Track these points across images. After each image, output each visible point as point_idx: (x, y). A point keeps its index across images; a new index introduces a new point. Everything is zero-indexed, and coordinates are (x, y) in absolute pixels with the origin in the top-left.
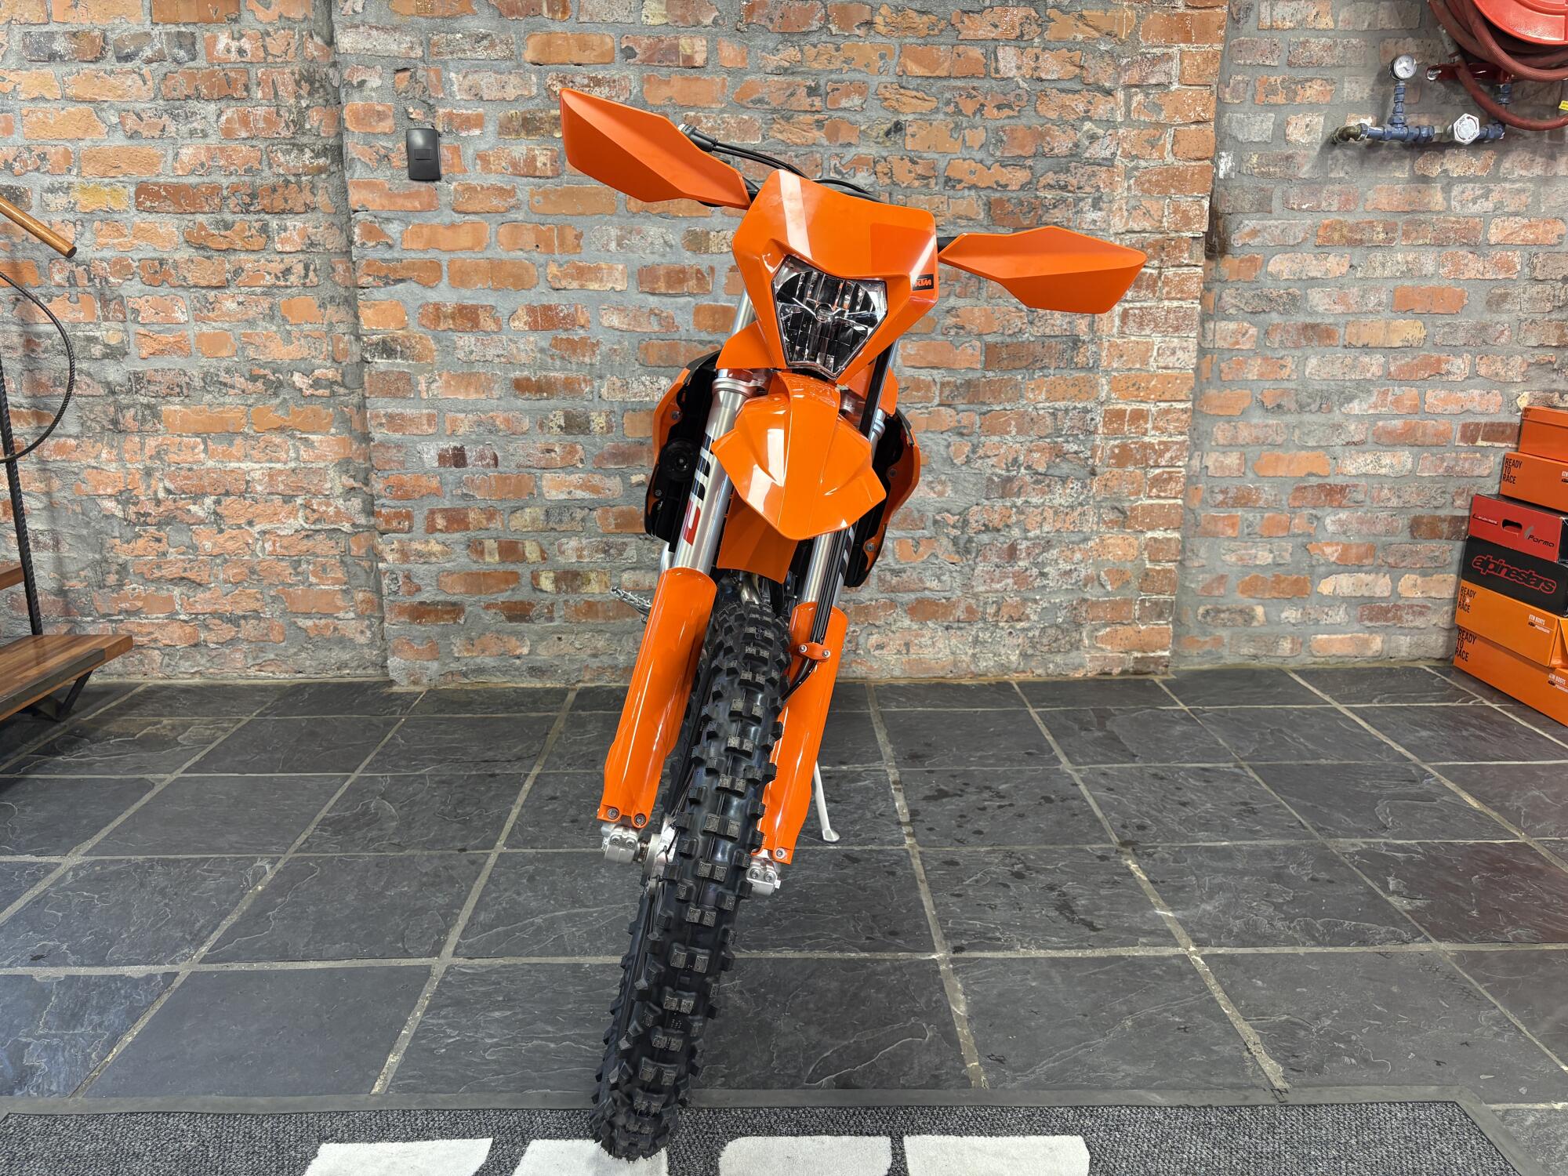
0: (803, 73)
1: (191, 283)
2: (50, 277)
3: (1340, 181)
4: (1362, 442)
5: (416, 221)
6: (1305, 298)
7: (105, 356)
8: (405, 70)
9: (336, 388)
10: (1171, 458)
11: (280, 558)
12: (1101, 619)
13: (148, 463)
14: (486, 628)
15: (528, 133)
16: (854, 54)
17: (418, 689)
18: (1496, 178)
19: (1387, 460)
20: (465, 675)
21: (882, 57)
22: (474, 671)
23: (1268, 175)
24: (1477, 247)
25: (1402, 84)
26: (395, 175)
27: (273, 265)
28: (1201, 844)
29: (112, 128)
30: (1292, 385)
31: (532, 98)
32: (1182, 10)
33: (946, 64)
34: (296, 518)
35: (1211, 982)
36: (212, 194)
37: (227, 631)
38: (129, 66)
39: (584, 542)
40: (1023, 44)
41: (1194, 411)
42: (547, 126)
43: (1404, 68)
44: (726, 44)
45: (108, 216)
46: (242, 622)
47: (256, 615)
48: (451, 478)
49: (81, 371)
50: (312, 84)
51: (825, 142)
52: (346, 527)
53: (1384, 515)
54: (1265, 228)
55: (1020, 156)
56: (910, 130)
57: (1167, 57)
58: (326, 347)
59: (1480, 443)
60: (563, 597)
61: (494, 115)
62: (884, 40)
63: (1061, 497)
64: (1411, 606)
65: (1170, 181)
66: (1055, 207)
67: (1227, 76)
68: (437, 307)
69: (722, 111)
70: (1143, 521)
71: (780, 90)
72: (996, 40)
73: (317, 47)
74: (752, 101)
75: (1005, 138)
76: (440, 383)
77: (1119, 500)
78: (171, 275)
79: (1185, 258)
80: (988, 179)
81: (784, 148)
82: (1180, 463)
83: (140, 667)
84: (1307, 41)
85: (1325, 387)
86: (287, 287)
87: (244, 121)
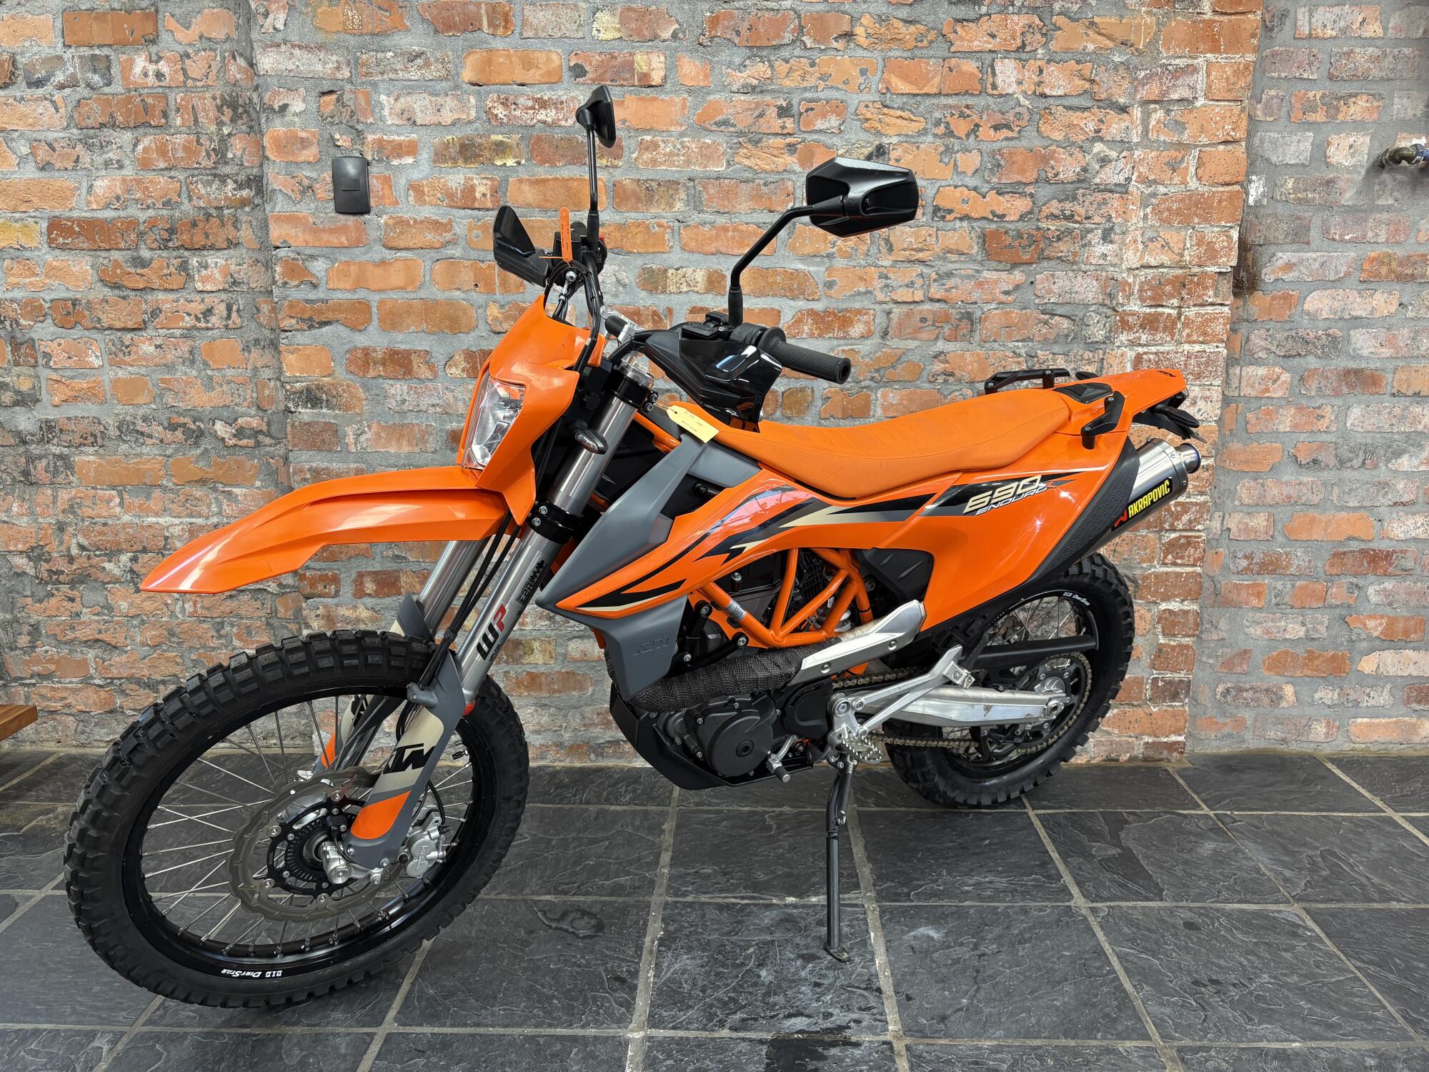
0: (773, 91)
1: (106, 325)
3: (1388, 209)
4: (1413, 503)
5: (343, 258)
6: (1348, 340)
7: (16, 403)
8: (331, 92)
9: (261, 437)
10: (1190, 521)
11: (203, 620)
13: (61, 517)
15: (466, 161)
16: (831, 69)
21: (863, 72)
23: (1307, 201)
26: (321, 207)
27: (193, 305)
28: (1266, 1044)
29: (22, 159)
30: (1331, 438)
31: (470, 122)
32: (1209, 16)
33: (937, 80)
36: (128, 228)
37: (145, 697)
38: (40, 92)
40: (1024, 56)
41: (1216, 468)
42: (487, 153)
44: (687, 59)
45: (19, 256)
46: (161, 687)
47: (176, 679)
50: (235, 109)
51: (798, 169)
52: (272, 587)
54: (1301, 261)
55: (1019, 183)
56: (893, 155)
57: (1193, 70)
58: (250, 394)
60: (504, 669)
61: (429, 142)
62: (865, 53)
65: (1192, 209)
66: (1059, 239)
67: (1258, 91)
68: (366, 352)
69: (682, 135)
70: (1156, 591)
71: (747, 110)
72: (994, 52)
73: (240, 69)
74: (715, 123)
75: (1002, 163)
76: (368, 435)
77: (1130, 568)
78: (84, 317)
79: (1210, 296)
80: (980, 208)
81: (751, 176)
82: (1200, 527)
83: (54, 734)
84: (1352, 51)
85: (1369, 441)
86: (208, 329)
87: (162, 150)
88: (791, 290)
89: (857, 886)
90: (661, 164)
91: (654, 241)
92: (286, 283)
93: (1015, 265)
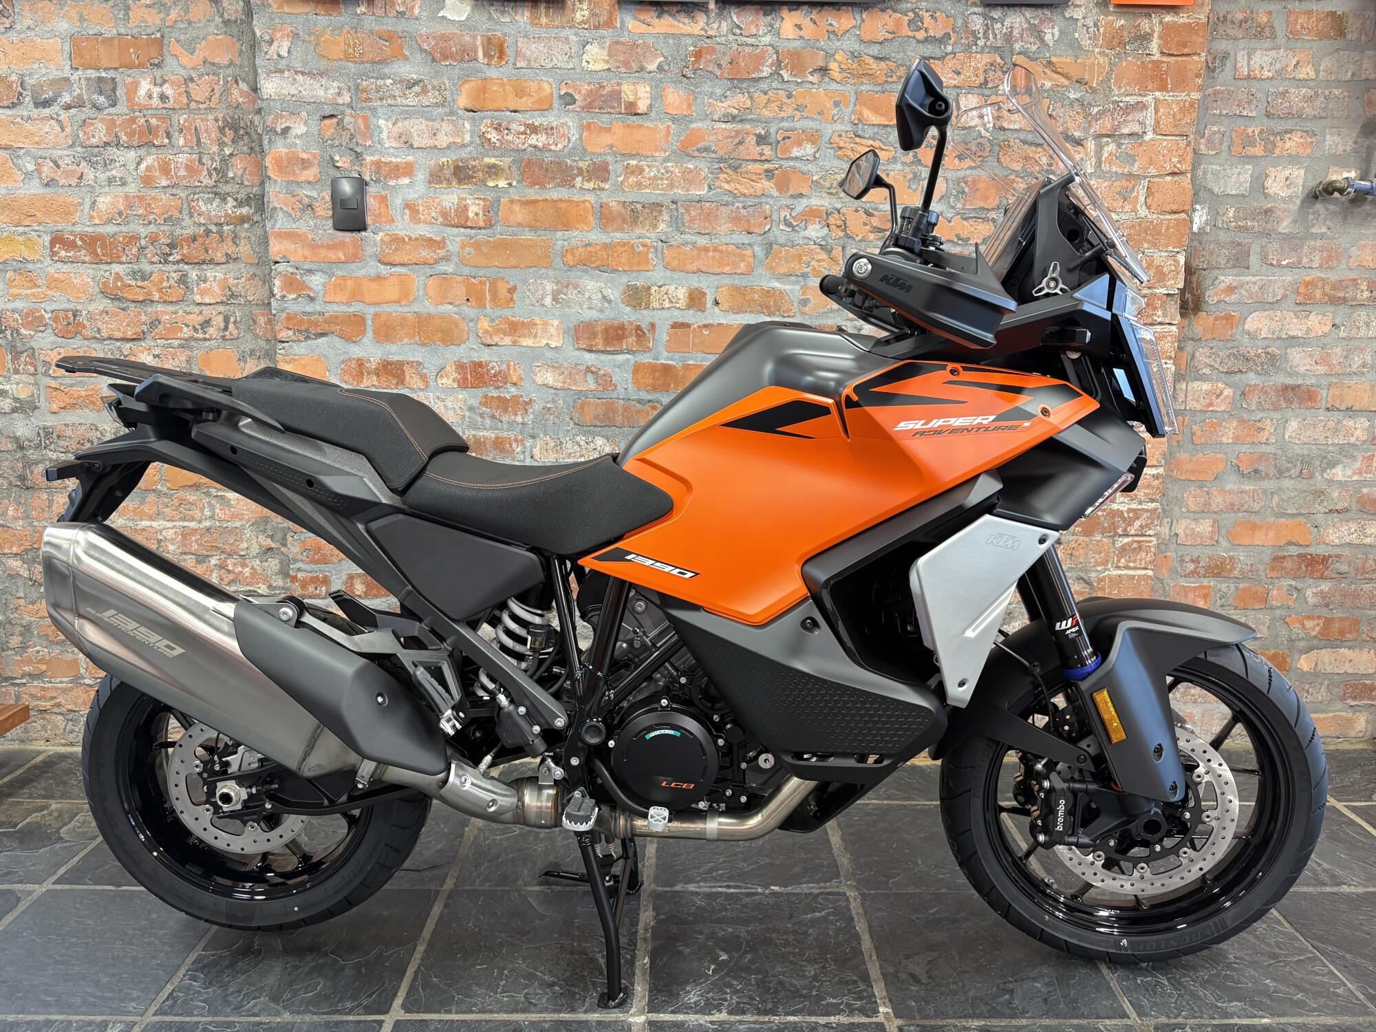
0: (752, 120)
1: (105, 335)
3: (1322, 236)
4: (1346, 510)
5: (340, 273)
6: (1286, 359)
7: (14, 410)
8: (332, 116)
10: (1142, 526)
15: (460, 182)
16: (807, 101)
19: (1372, 528)
21: (836, 104)
23: (1246, 228)
26: (320, 226)
27: (191, 317)
29: (28, 175)
30: (1271, 449)
31: (464, 146)
32: (1157, 57)
36: (130, 242)
38: (47, 111)
40: (986, 92)
41: (1165, 477)
44: (671, 90)
45: (22, 268)
50: (236, 131)
51: (775, 193)
52: (263, 589)
53: (1368, 587)
54: (1242, 285)
55: (983, 209)
57: (1142, 106)
61: (424, 163)
62: (839, 87)
65: (1141, 235)
67: (1202, 127)
68: (360, 363)
69: (666, 160)
70: (1110, 593)
71: (727, 138)
72: (959, 87)
73: (242, 93)
74: (698, 150)
75: (966, 190)
77: (1085, 570)
78: (84, 327)
79: (1159, 316)
81: (731, 199)
82: (1151, 532)
83: (43, 733)
84: (1287, 92)
85: (1306, 452)
86: (205, 339)
87: (165, 169)
88: (768, 307)
89: (837, 875)
90: (646, 187)
91: (638, 260)
92: (284, 296)
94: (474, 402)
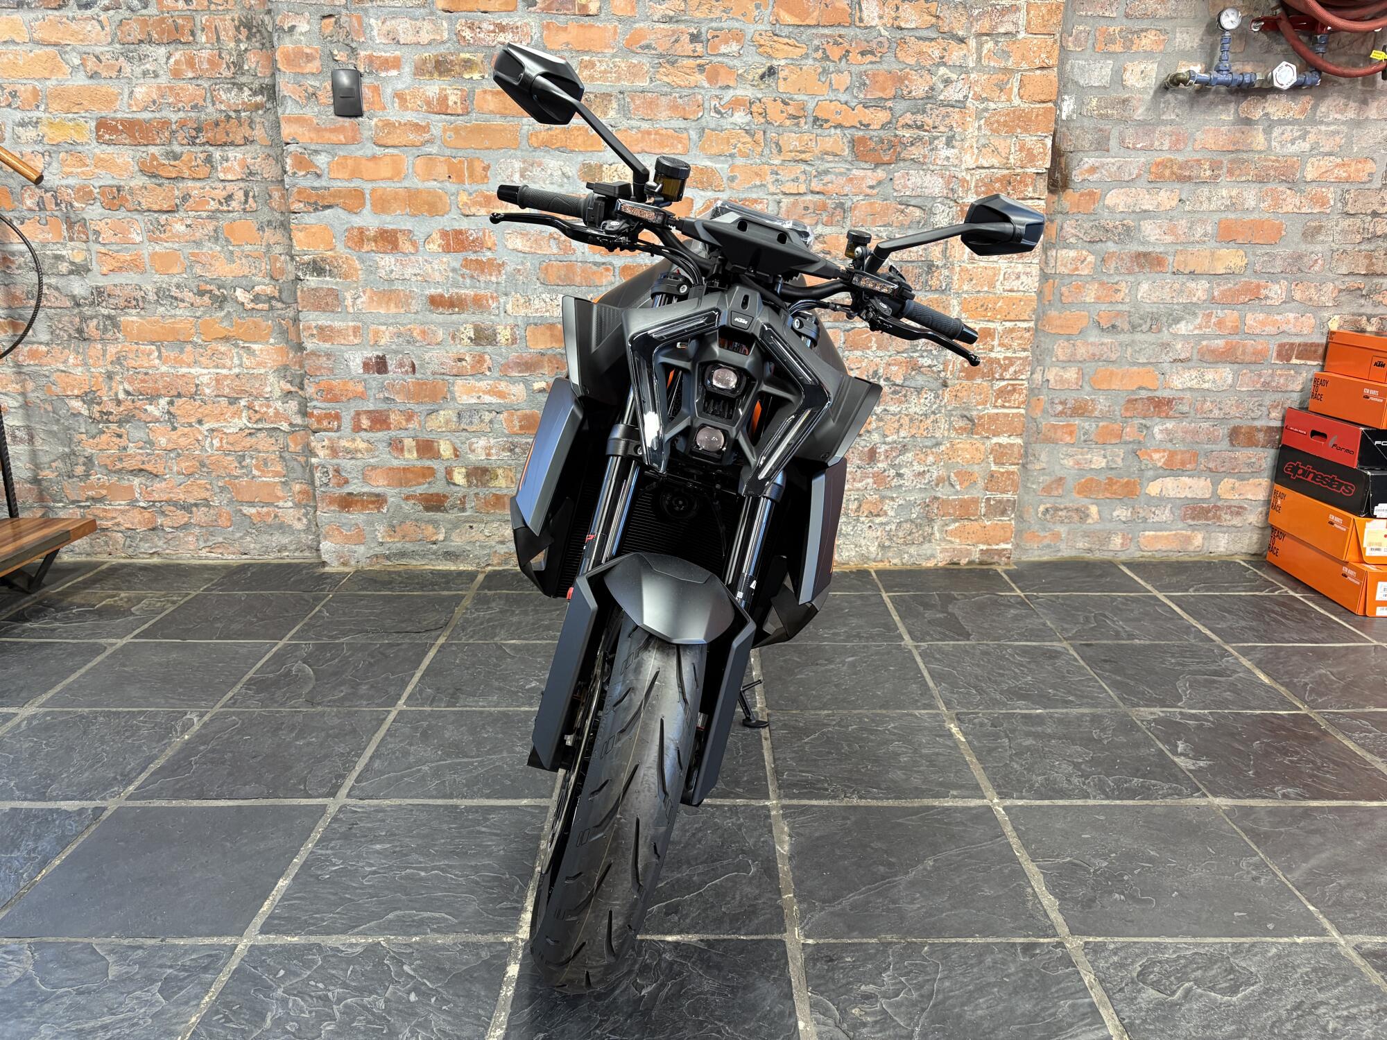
0: (685, 21)
1: (145, 208)
2: (22, 202)
3: (1171, 122)
4: (1188, 360)
5: (341, 153)
6: (1138, 229)
7: (71, 272)
8: (331, 16)
9: (274, 303)
10: (1015, 372)
11: (227, 453)
12: (950, 515)
13: (110, 368)
14: (406, 517)
15: (441, 74)
16: (732, 4)
17: (346, 569)
18: (1314, 122)
19: (1210, 376)
20: (388, 558)
21: (758, 7)
22: (395, 555)
23: (1106, 117)
24: (1292, 184)
25: (1227, 34)
26: (322, 111)
27: (217, 192)
28: (1018, 711)
29: (75, 69)
30: (1125, 308)
31: (443, 42)
33: (815, 14)
34: (240, 418)
35: (1008, 829)
36: (162, 127)
37: (181, 517)
38: (89, 13)
39: (492, 441)
41: (1036, 330)
42: (457, 67)
43: (1230, 20)
45: (72, 148)
46: (194, 509)
47: (207, 503)
48: (374, 384)
49: (50, 286)
50: (250, 29)
51: (706, 85)
52: (285, 426)
53: (1205, 425)
54: (1103, 165)
55: (881, 99)
56: (782, 74)
57: (1015, 9)
58: (265, 266)
59: (1294, 361)
60: (474, 490)
61: (410, 58)
63: (916, 406)
64: (1230, 507)
65: (1016, 122)
66: (912, 144)
67: (1070, 26)
68: (361, 231)
69: (614, 56)
70: (989, 428)
71: (665, 36)
74: (640, 47)
75: (867, 82)
76: (364, 299)
77: (968, 409)
78: (127, 201)
79: (1030, 192)
80: (852, 119)
81: (669, 90)
82: (1023, 377)
83: (105, 547)
85: (1155, 310)
86: (229, 212)
87: (191, 63)
88: (702, 183)
90: (597, 79)
91: (592, 143)
92: (295, 173)
93: (877, 165)
94: (457, 265)
